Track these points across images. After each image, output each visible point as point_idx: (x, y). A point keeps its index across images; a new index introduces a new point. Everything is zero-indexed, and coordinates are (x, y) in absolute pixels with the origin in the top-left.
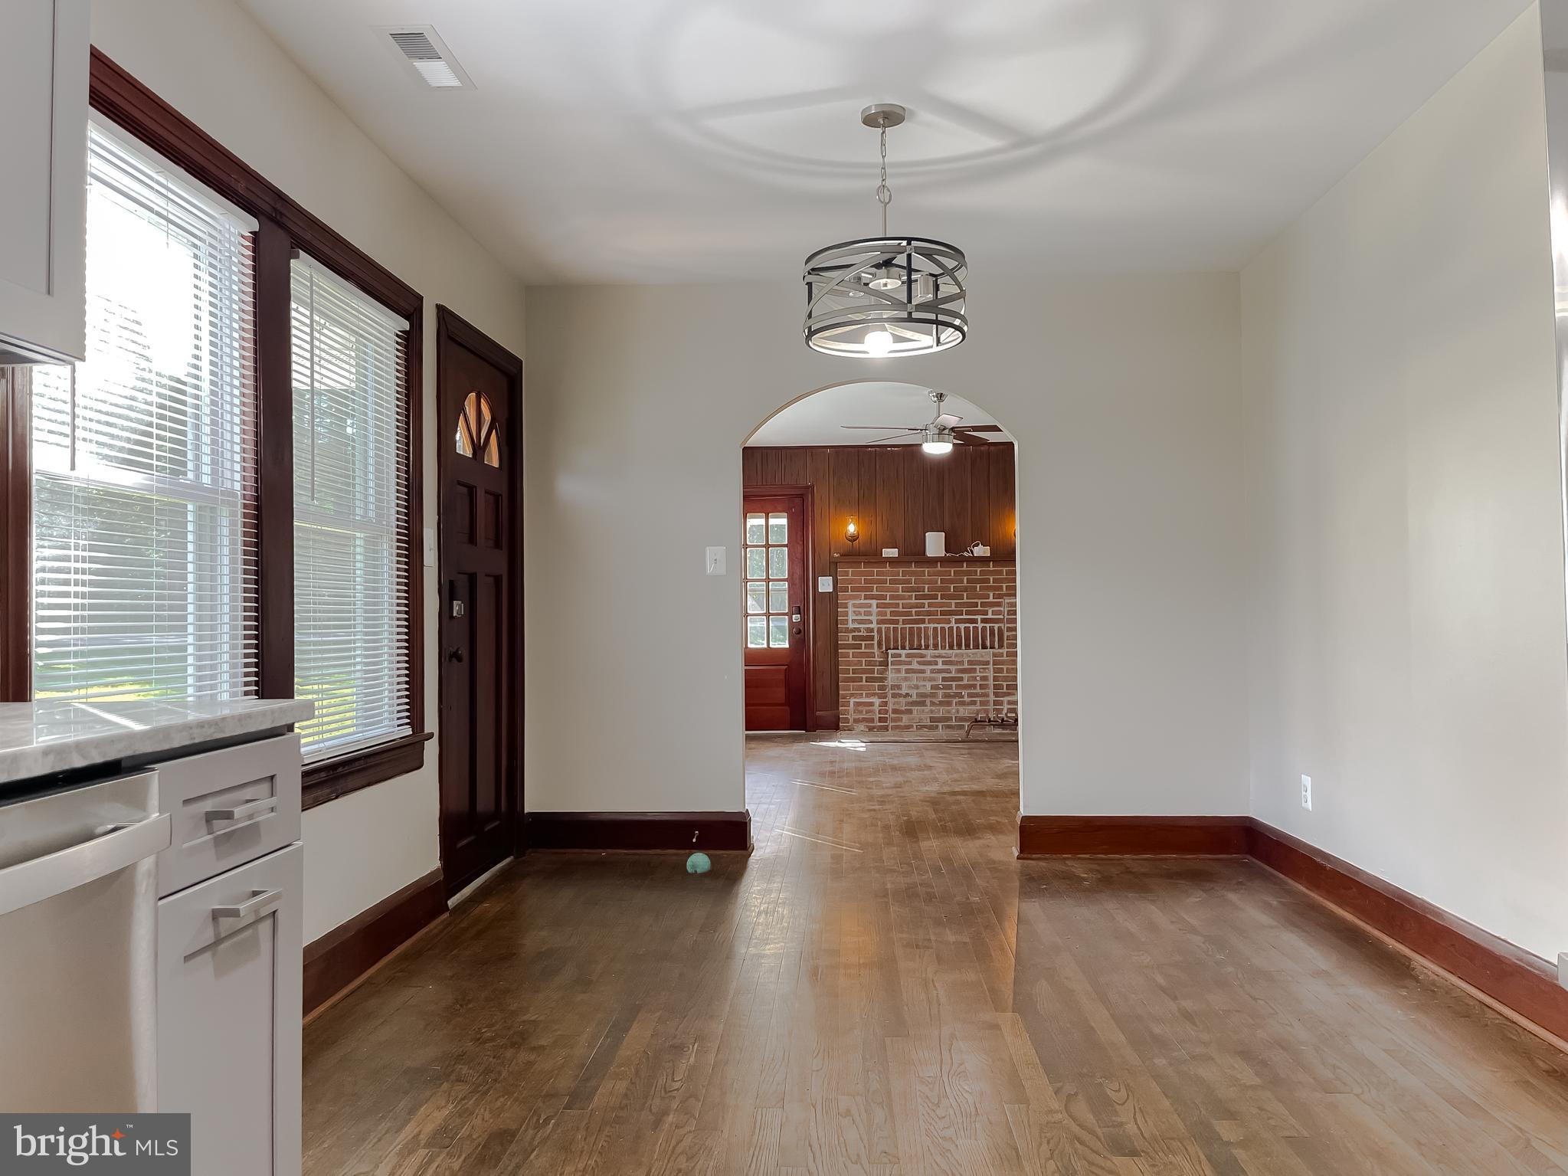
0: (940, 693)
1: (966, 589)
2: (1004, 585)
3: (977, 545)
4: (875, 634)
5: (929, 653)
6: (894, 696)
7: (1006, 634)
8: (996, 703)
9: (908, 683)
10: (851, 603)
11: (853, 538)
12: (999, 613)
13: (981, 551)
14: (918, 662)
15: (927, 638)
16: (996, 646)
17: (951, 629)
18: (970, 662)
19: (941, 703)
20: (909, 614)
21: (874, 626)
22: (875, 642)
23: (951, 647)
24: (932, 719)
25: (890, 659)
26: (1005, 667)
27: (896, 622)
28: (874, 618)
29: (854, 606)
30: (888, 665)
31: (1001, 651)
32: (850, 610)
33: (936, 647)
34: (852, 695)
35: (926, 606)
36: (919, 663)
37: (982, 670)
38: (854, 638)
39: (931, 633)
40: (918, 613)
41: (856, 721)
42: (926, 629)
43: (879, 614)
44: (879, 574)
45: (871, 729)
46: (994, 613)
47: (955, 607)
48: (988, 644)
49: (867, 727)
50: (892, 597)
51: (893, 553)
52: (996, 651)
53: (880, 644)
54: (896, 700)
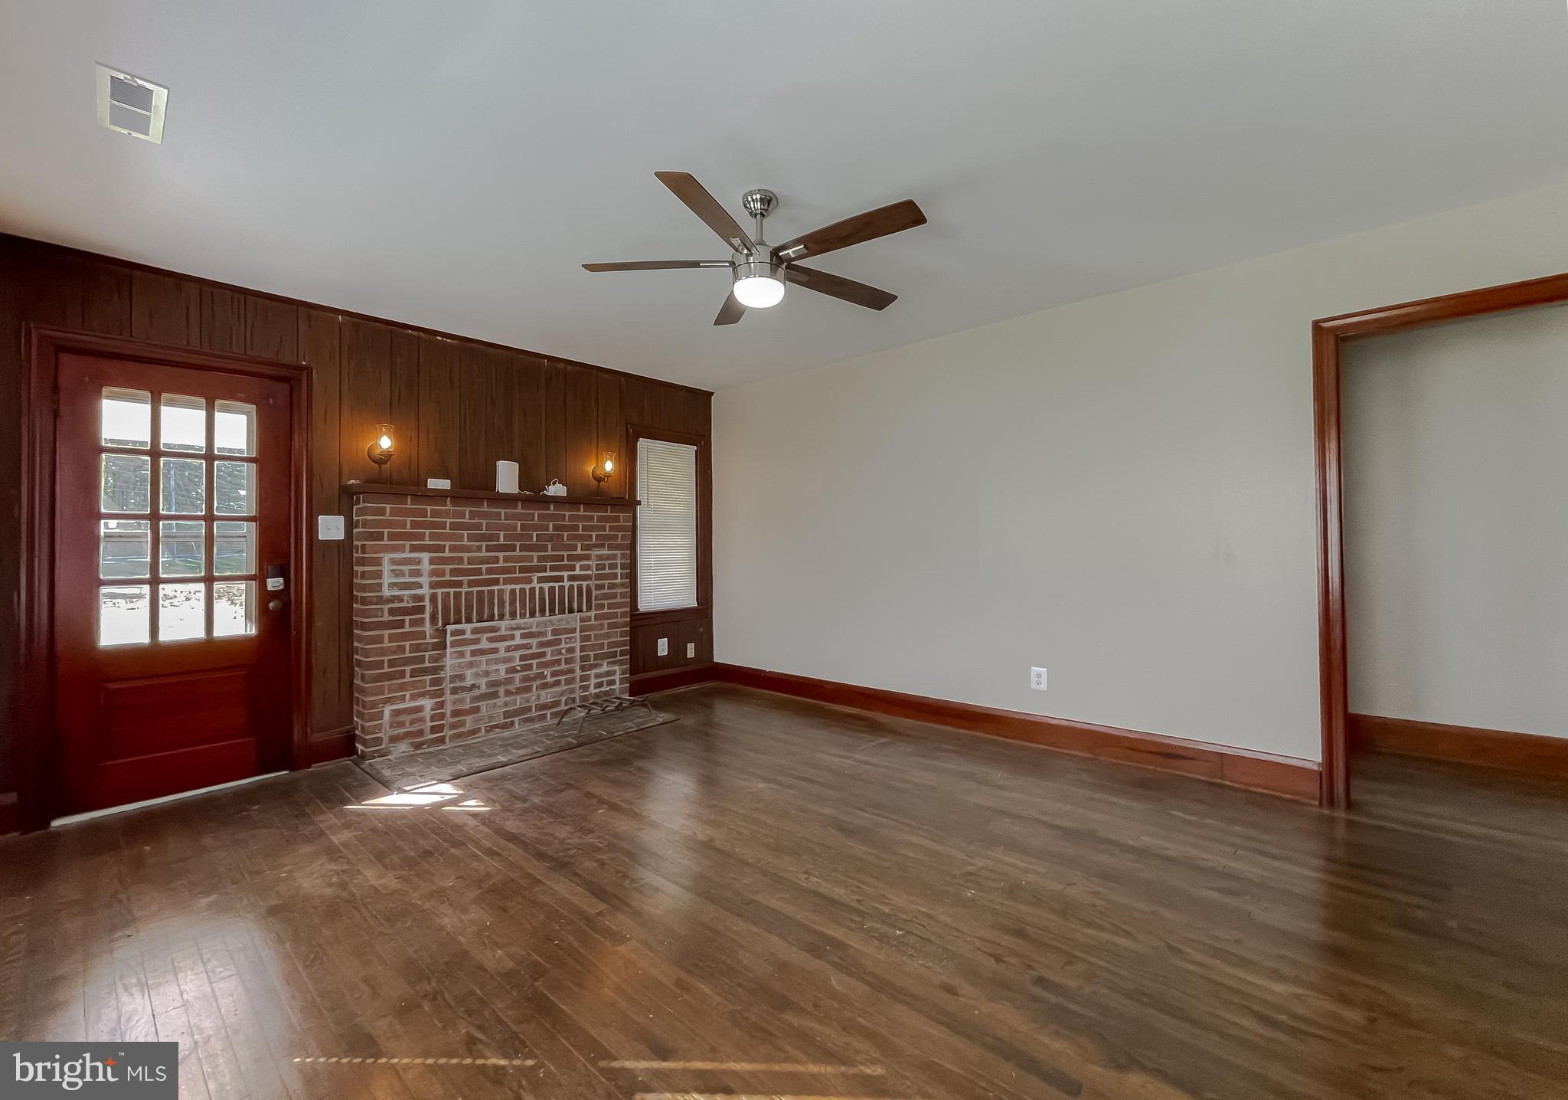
0: (517, 676)
1: (551, 539)
3: (555, 483)
4: (427, 603)
5: (503, 625)
6: (454, 691)
7: (594, 593)
8: (584, 678)
9: (474, 670)
10: (387, 557)
11: (385, 458)
12: (588, 568)
13: (557, 490)
14: (488, 638)
15: (501, 604)
16: (584, 608)
17: (532, 590)
18: (555, 632)
20: (478, 572)
21: (426, 591)
22: (427, 616)
23: (532, 615)
24: (506, 714)
25: (449, 639)
26: (592, 633)
27: (459, 584)
28: (425, 580)
29: (393, 562)
30: (445, 648)
31: (589, 614)
32: (386, 568)
33: (513, 615)
34: (388, 701)
35: (501, 561)
36: (490, 640)
37: (568, 640)
38: (392, 611)
39: (507, 597)
40: (490, 571)
41: (394, 739)
42: (501, 592)
43: (433, 573)
44: (434, 514)
45: (418, 746)
46: (582, 568)
47: (538, 562)
48: (575, 607)
49: (412, 744)
50: (453, 549)
51: (444, 484)
52: (583, 614)
53: (434, 618)
54: (457, 696)
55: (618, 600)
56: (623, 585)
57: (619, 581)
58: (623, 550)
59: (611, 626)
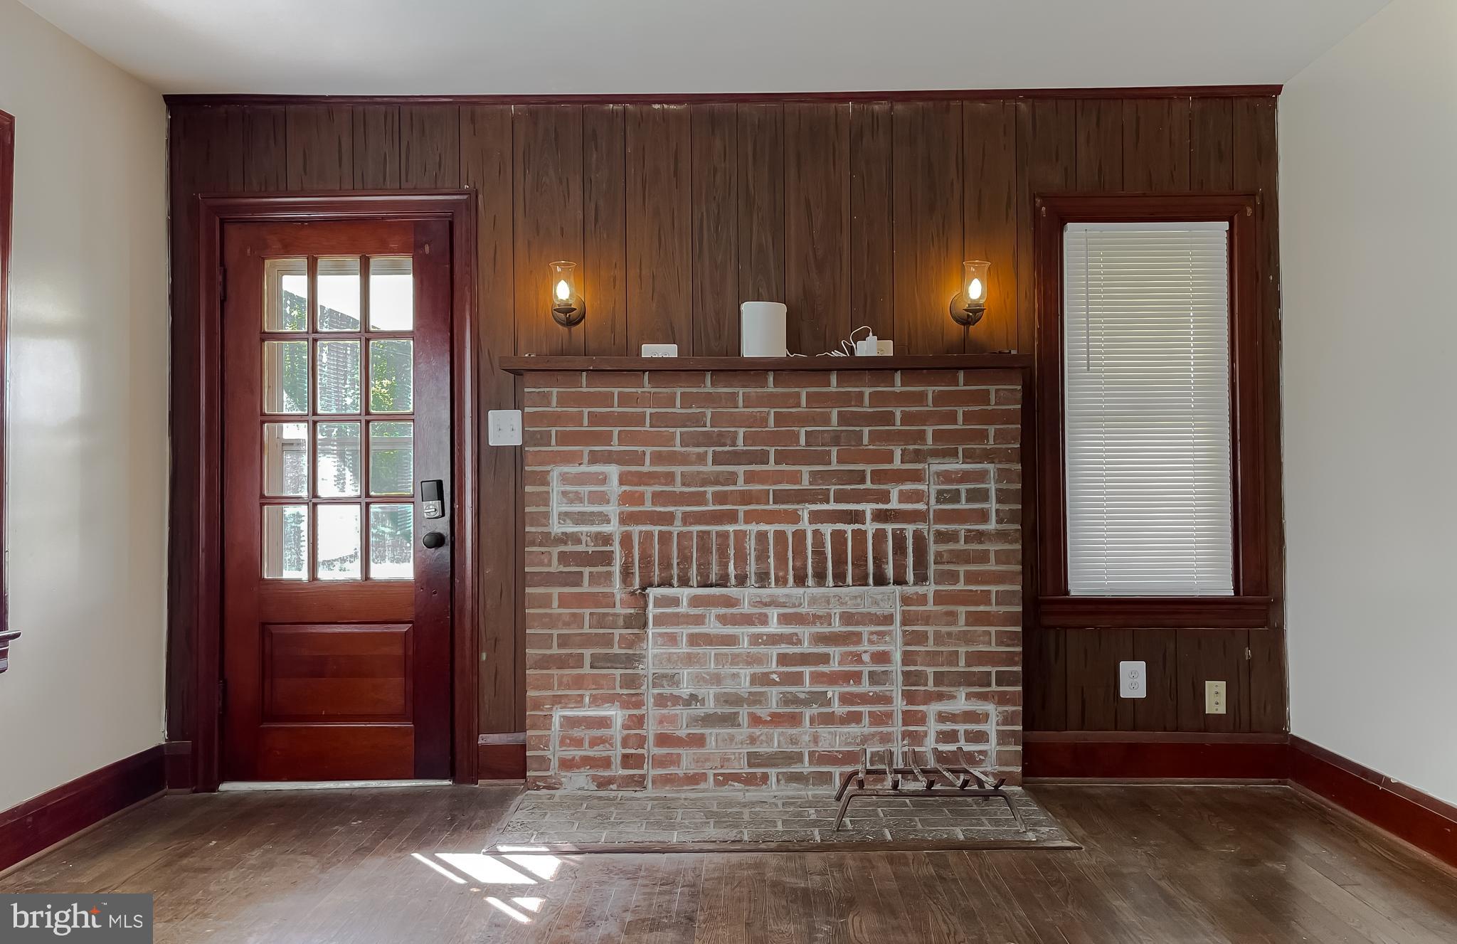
0: (774, 693)
1: (836, 439)
2: (929, 430)
3: (862, 336)
4: (616, 548)
5: (747, 595)
6: (661, 701)
7: (933, 548)
9: (695, 670)
10: (556, 472)
12: (917, 496)
13: (869, 347)
14: (718, 617)
15: (741, 558)
16: (910, 576)
17: (799, 536)
18: (847, 618)
19: (777, 719)
20: (699, 499)
21: (614, 528)
22: (616, 568)
23: (800, 580)
24: (754, 760)
25: (652, 611)
26: (930, 630)
27: (668, 519)
28: (612, 510)
29: (565, 479)
30: (645, 625)
31: (920, 590)
32: (556, 487)
33: (763, 579)
34: (557, 700)
35: (741, 480)
36: (723, 620)
37: (875, 638)
38: (563, 557)
39: (751, 546)
40: (720, 498)
41: (567, 764)
42: (740, 536)
43: (625, 498)
44: (625, 400)
45: (603, 784)
46: (904, 497)
47: (811, 484)
48: (890, 571)
49: (594, 778)
50: (658, 458)
51: (669, 351)
52: (910, 590)
53: (626, 574)
54: (664, 711)
55: (992, 566)
56: (1001, 536)
57: (992, 525)
58: (1000, 462)
59: (974, 619)
